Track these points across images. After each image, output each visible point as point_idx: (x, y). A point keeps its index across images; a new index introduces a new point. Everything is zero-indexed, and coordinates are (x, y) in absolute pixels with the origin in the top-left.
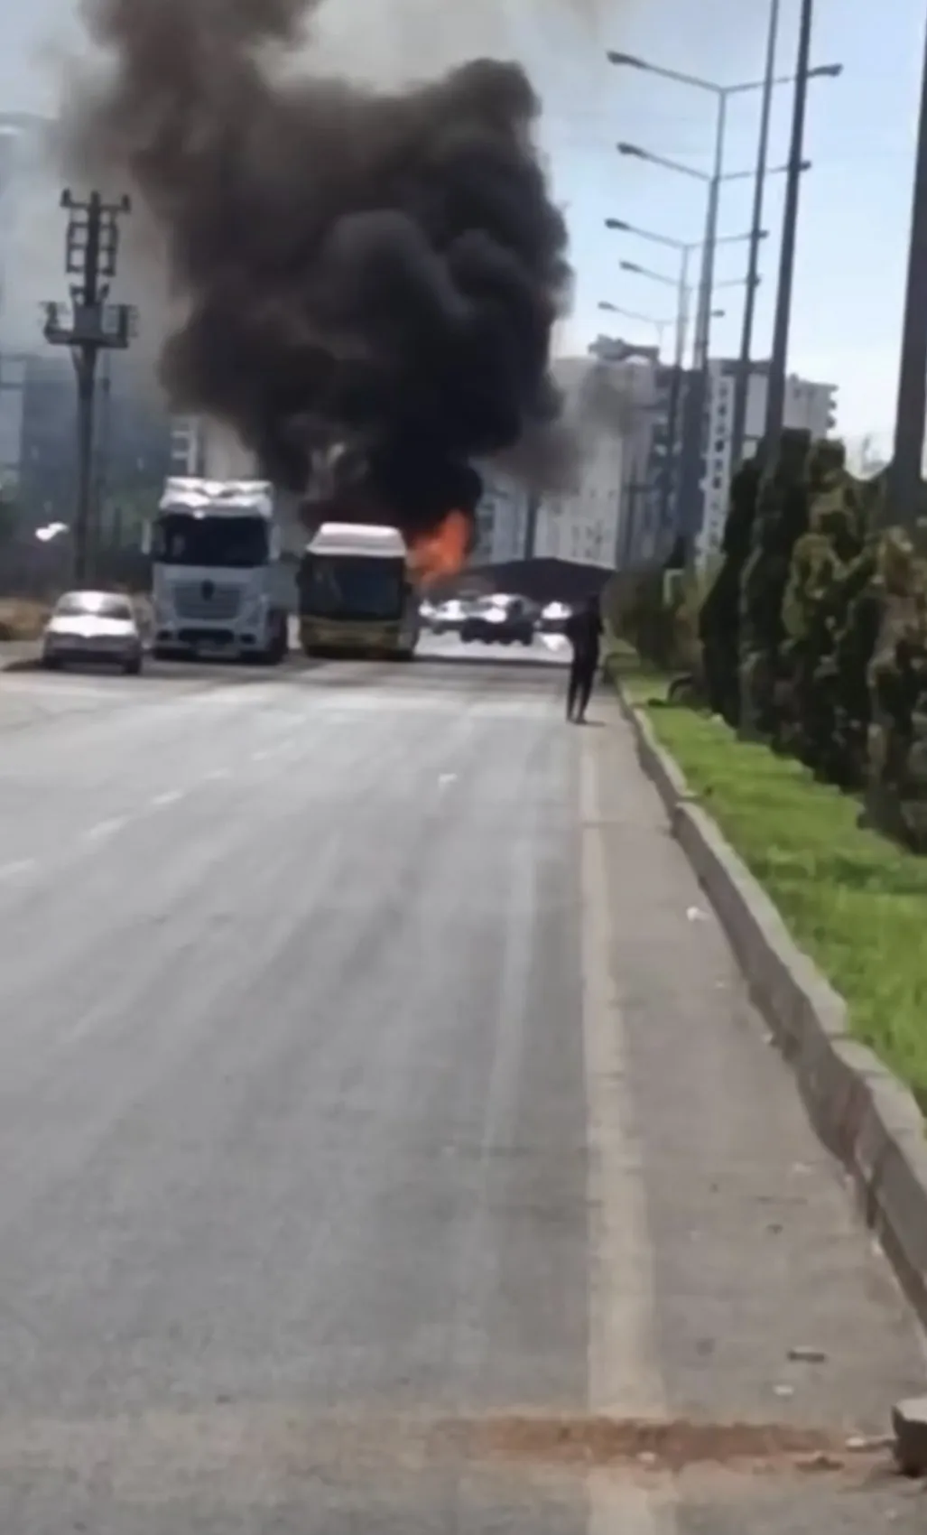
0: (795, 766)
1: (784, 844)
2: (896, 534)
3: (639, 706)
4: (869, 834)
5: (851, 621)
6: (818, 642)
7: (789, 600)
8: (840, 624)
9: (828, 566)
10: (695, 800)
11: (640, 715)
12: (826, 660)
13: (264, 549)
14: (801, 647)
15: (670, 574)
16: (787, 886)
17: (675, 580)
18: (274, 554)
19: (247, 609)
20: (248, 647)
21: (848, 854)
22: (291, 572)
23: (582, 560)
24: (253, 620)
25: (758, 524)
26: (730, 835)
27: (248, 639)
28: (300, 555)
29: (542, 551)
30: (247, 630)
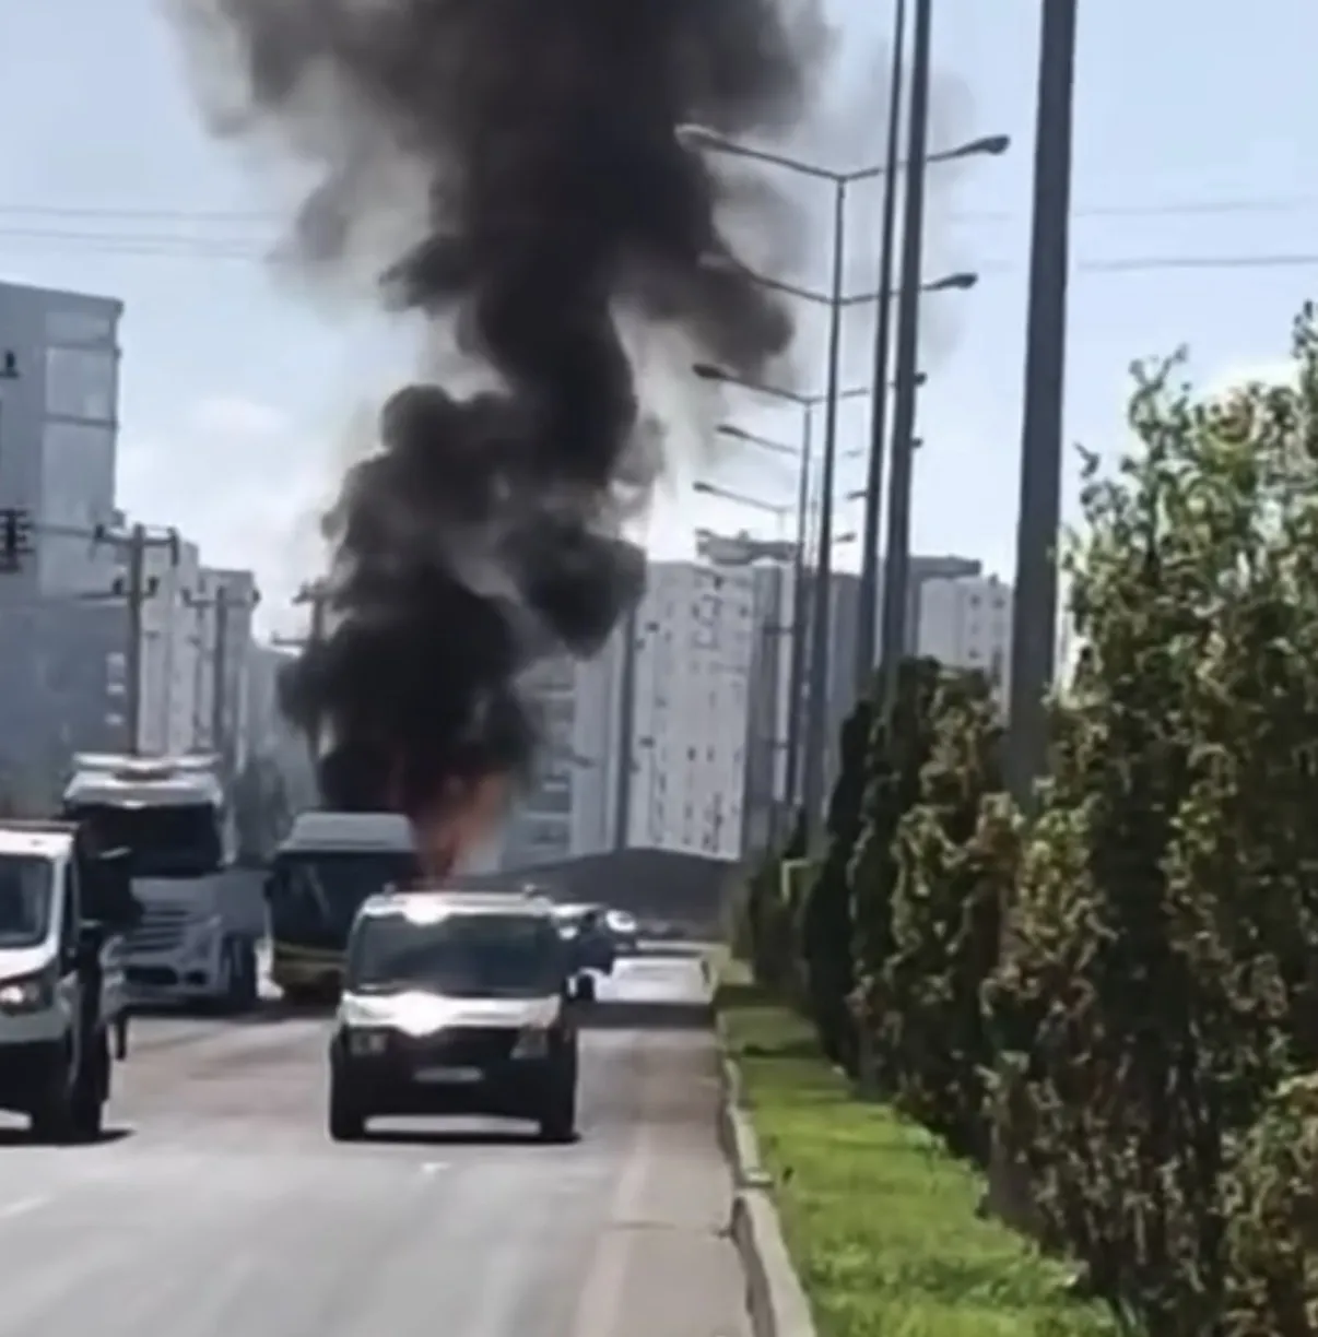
0: (922, 1135)
1: (864, 1239)
2: (1001, 803)
3: (733, 1055)
4: (995, 1225)
5: (966, 926)
6: (928, 958)
7: (897, 899)
8: (952, 929)
9: (934, 849)
10: (766, 1187)
11: (731, 1067)
12: (938, 981)
13: (216, 849)
14: (909, 965)
15: (787, 866)
16: (840, 1301)
17: (794, 872)
18: (229, 857)
19: (192, 935)
20: (194, 990)
21: (950, 1255)
22: (255, 881)
23: (695, 849)
24: (203, 950)
25: (870, 793)
26: (787, 1233)
27: (197, 978)
28: (269, 855)
29: (638, 838)
30: (195, 965)
